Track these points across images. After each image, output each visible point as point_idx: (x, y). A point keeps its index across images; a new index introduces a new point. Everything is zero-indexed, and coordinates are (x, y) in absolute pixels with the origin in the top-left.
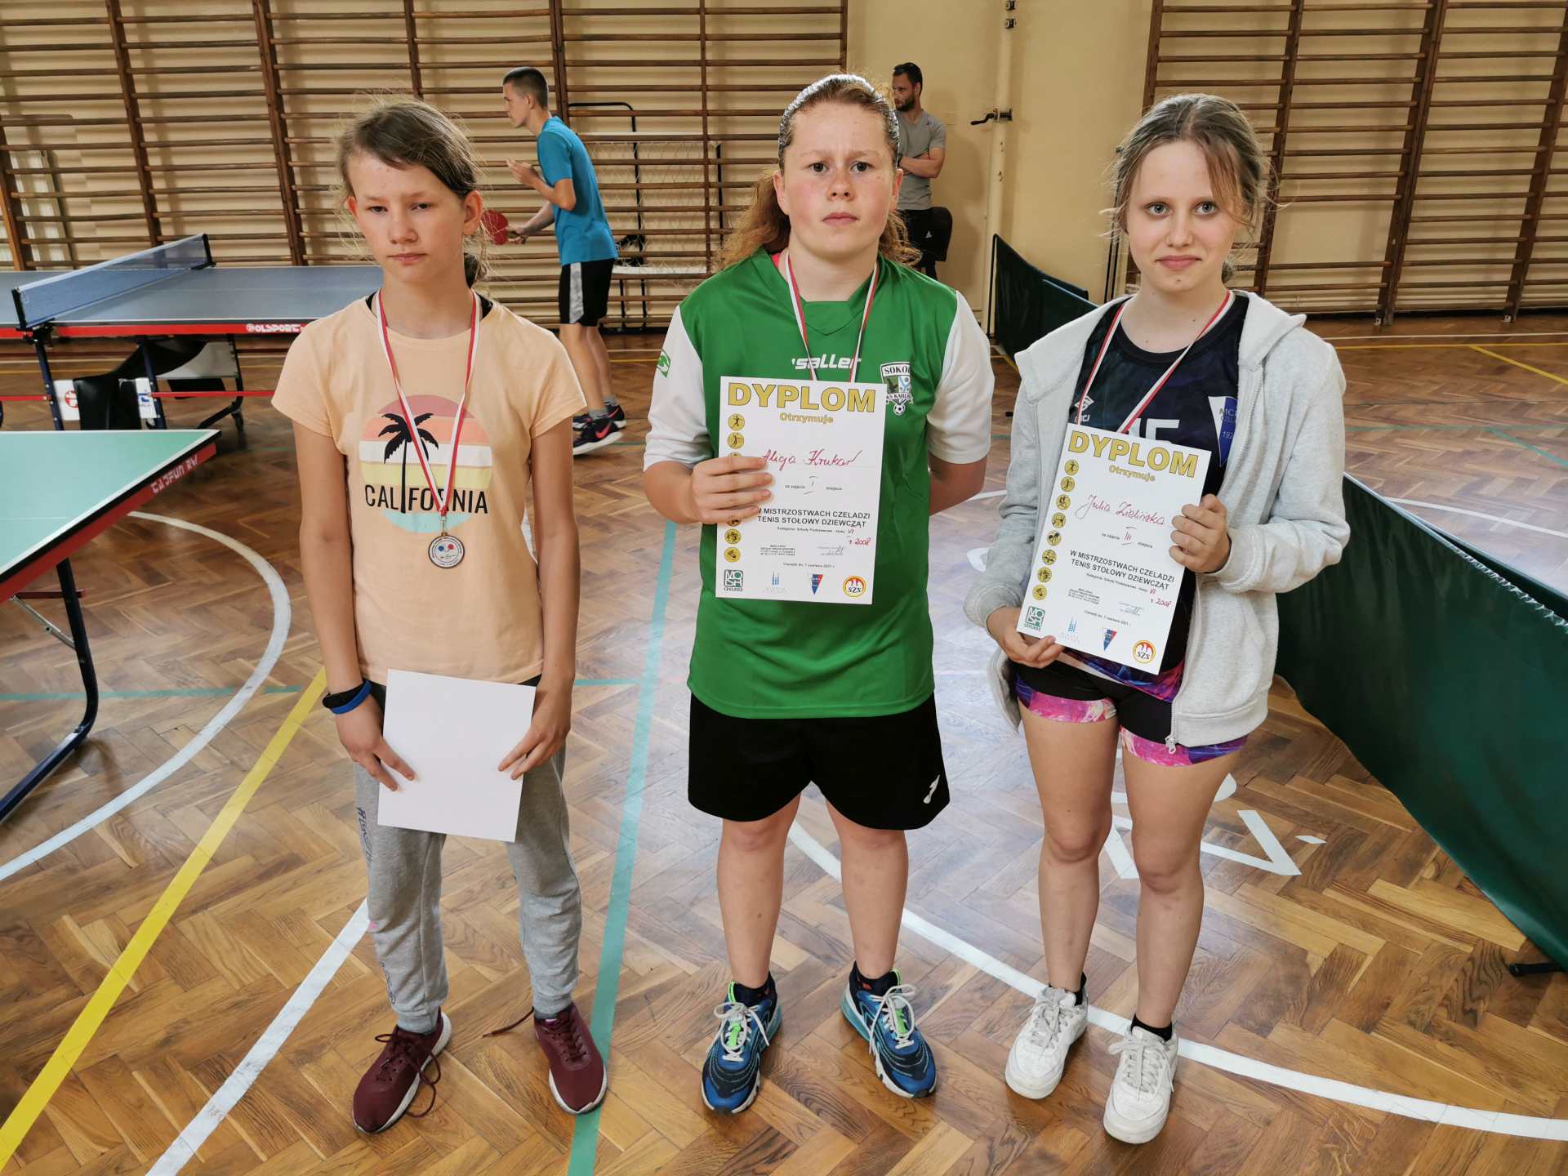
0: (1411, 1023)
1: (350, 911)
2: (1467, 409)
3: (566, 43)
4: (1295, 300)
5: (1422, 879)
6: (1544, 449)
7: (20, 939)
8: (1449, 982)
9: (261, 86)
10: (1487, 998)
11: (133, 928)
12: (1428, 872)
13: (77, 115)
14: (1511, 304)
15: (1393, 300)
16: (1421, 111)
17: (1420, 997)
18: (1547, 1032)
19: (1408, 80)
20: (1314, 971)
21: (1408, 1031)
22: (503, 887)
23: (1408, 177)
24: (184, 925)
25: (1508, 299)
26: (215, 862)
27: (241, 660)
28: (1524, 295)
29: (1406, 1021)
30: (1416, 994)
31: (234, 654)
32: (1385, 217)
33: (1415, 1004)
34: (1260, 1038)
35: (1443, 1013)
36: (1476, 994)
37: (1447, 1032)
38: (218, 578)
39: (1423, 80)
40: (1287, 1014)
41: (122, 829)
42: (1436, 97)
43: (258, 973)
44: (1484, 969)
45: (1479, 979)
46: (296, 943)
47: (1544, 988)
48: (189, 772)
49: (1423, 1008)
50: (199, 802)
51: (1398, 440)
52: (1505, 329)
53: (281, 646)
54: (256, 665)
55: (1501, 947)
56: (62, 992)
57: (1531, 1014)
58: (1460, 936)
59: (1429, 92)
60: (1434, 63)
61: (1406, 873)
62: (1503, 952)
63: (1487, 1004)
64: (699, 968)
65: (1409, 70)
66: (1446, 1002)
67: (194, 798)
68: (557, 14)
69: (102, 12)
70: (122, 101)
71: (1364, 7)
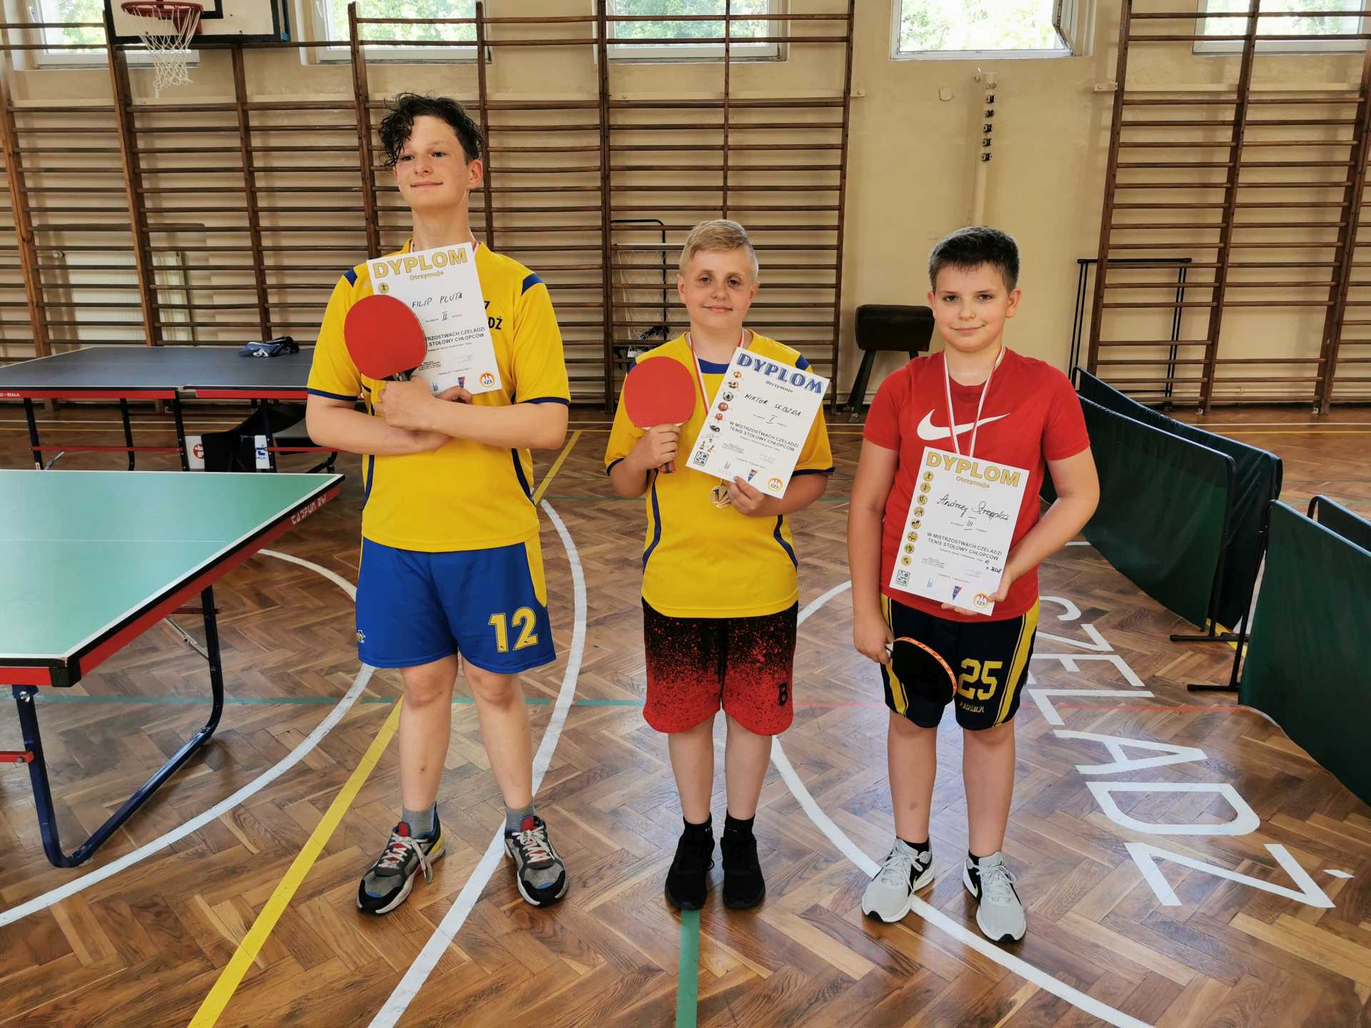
1: (449, 902)
3: (612, 172)
4: (1239, 390)
7: (158, 914)
9: (361, 204)
11: (258, 909)
13: (208, 224)
15: (1329, 392)
16: (1350, 231)
19: (1336, 205)
22: (584, 886)
23: (1339, 286)
24: (303, 908)
26: (328, 851)
27: (341, 674)
31: (335, 668)
32: (1319, 319)
38: (321, 604)
39: (1351, 203)
41: (244, 819)
42: (1363, 218)
43: (371, 956)
48: (300, 770)
50: (311, 797)
54: (354, 678)
56: (195, 965)
59: (1357, 214)
60: (1360, 190)
64: (772, 973)
65: (1338, 196)
67: (307, 794)
68: (606, 150)
69: (236, 143)
70: (246, 213)
71: (1297, 144)
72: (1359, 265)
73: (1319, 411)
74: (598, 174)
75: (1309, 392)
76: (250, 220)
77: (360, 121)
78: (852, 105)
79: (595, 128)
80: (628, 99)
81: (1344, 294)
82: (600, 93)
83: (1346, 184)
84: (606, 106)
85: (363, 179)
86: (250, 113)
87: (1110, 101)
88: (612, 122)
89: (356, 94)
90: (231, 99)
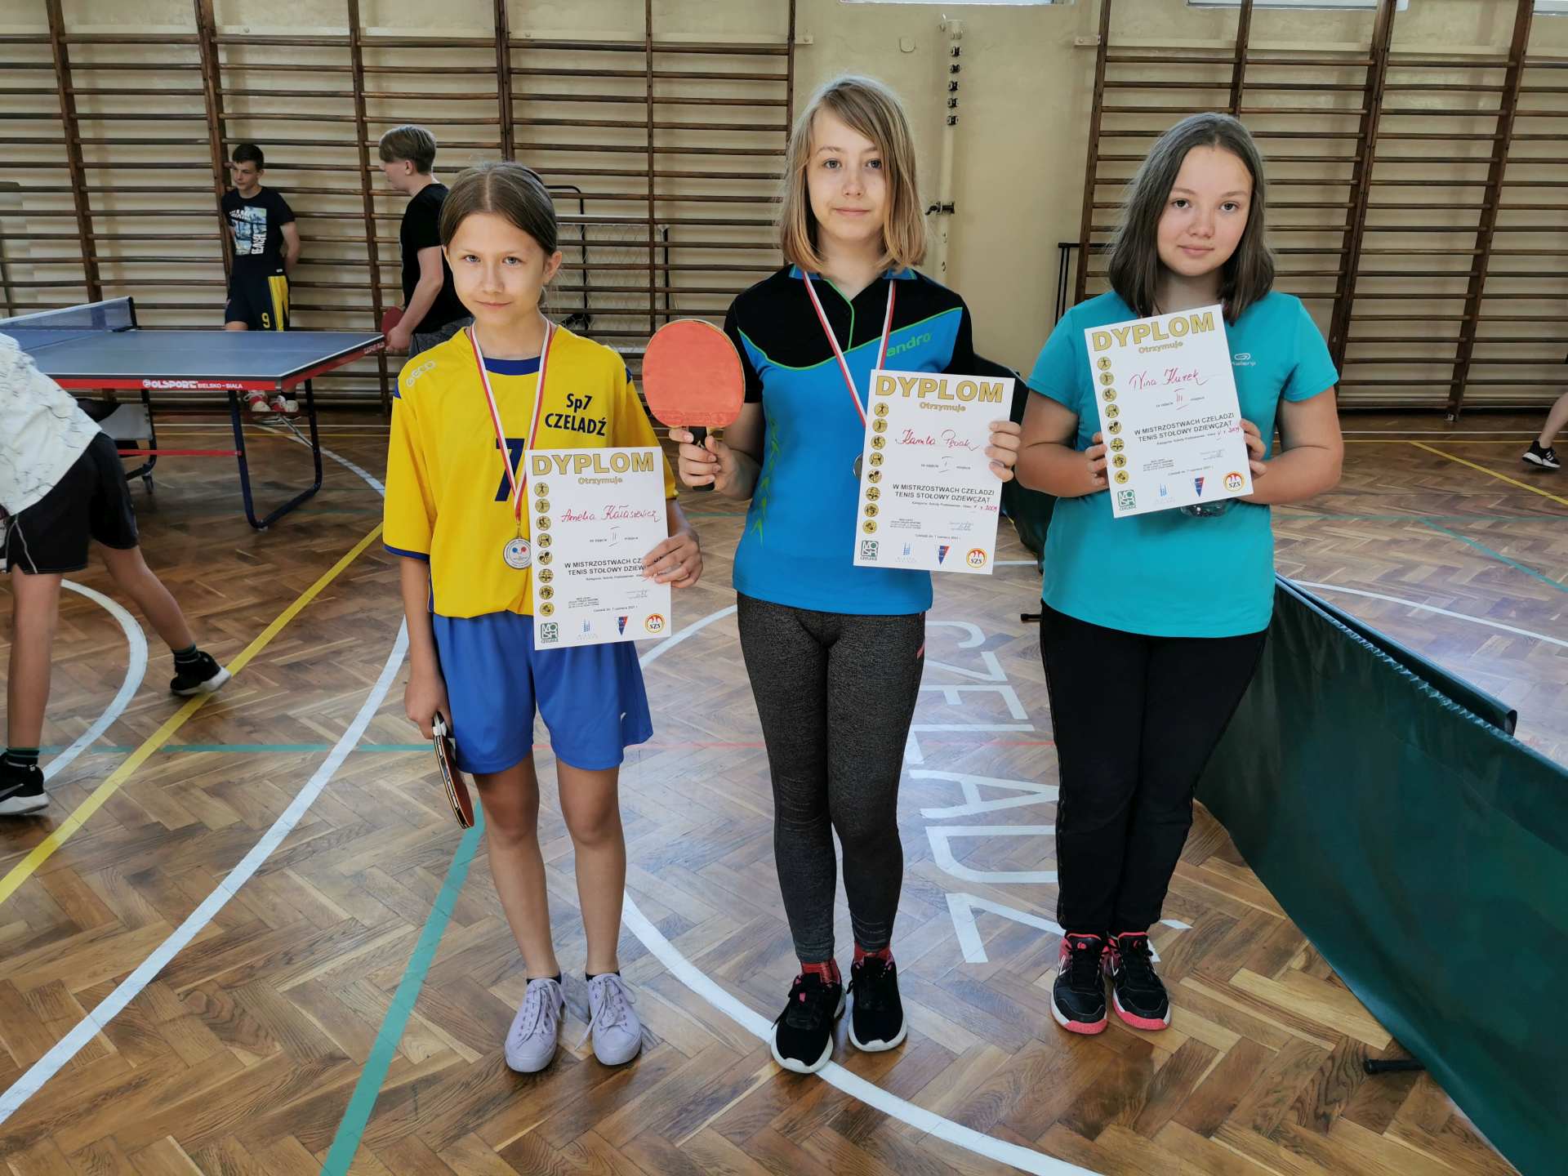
0: (1257, 1128)
1: (114, 985)
2: (1398, 501)
3: (513, 126)
5: (1289, 969)
6: (1473, 539)
8: (1304, 1082)
10: (1344, 1101)
12: (1297, 962)
13: (24, 183)
14: (1452, 403)
16: (1358, 213)
17: (1271, 1099)
18: (1404, 1139)
19: (1345, 183)
20: (1157, 1068)
21: (1252, 1137)
22: (288, 963)
23: (1348, 276)
25: (1450, 398)
27: (78, 719)
28: (1465, 395)
29: (1251, 1125)
30: (1267, 1094)
31: (73, 712)
32: (1326, 314)
33: (1263, 1106)
34: (1087, 1142)
35: (1293, 1117)
36: (1333, 1095)
37: (1295, 1137)
38: (81, 636)
39: (1359, 182)
40: (1121, 1115)
42: (1372, 199)
44: (1345, 1070)
45: (1337, 1078)
46: (45, 1017)
47: (1407, 1091)
49: (1271, 1110)
51: (1325, 528)
52: (1447, 428)
53: (124, 706)
54: (92, 724)
55: (1366, 1044)
57: (1390, 1119)
58: (1323, 1033)
59: (1366, 194)
60: (1370, 166)
61: (1273, 963)
62: (1368, 1051)
63: (1343, 1107)
64: (481, 1056)
65: (1346, 172)
66: (1299, 1105)
68: (506, 98)
69: (52, 83)
70: (68, 170)
71: (1301, 111)
72: (1369, 252)
74: (497, 128)
76: (73, 178)
77: (204, 59)
78: (797, 54)
79: (492, 71)
80: (532, 38)
81: (1352, 286)
82: (496, 29)
83: (1355, 159)
84: (504, 46)
85: (210, 129)
86: (69, 46)
87: (1093, 57)
88: (513, 65)
89: (199, 25)
90: (44, 29)
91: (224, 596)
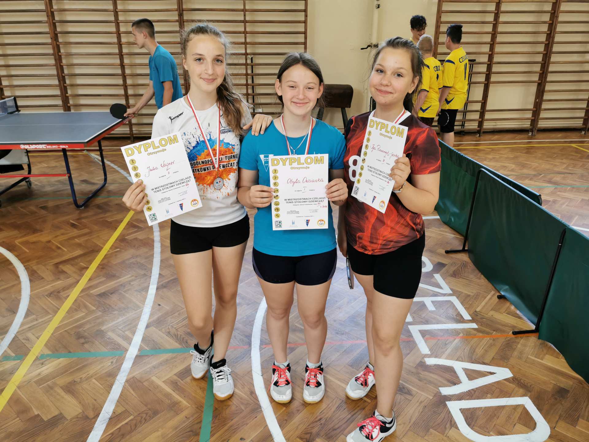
3: (184, 12)
9: (47, 30)
15: (537, 124)
16: (550, 46)
19: (544, 33)
23: (544, 73)
25: (583, 124)
32: (534, 89)
39: (551, 32)
42: (557, 39)
60: (556, 25)
65: (545, 28)
72: (554, 63)
73: (532, 134)
74: (177, 13)
75: (527, 124)
81: (546, 78)
83: (549, 22)
85: (47, 16)
91: (65, 250)
